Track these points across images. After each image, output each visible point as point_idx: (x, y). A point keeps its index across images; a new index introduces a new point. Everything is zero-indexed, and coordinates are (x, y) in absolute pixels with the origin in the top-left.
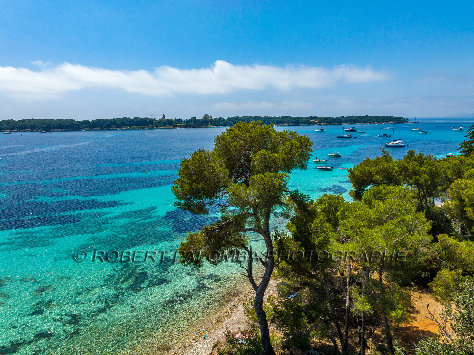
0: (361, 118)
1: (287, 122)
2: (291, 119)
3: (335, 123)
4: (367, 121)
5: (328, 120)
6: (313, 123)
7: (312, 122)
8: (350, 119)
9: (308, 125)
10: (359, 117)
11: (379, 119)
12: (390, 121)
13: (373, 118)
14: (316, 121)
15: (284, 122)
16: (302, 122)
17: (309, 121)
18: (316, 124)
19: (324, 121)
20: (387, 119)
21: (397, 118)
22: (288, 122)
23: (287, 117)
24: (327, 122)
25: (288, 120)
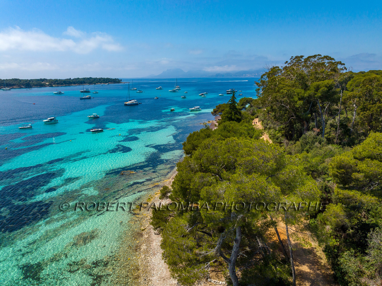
0: (86, 80)
1: (17, 85)
2: (22, 82)
3: (65, 84)
4: (92, 82)
5: (59, 82)
6: (45, 85)
7: (43, 84)
8: (77, 81)
9: (41, 87)
10: (84, 79)
11: (100, 80)
12: (109, 81)
13: (96, 80)
14: (48, 83)
15: (14, 85)
16: (34, 84)
17: (40, 83)
18: (48, 85)
19: (55, 83)
20: (107, 80)
21: (114, 79)
22: (19, 84)
23: (16, 80)
24: (58, 84)
25: (19, 83)
